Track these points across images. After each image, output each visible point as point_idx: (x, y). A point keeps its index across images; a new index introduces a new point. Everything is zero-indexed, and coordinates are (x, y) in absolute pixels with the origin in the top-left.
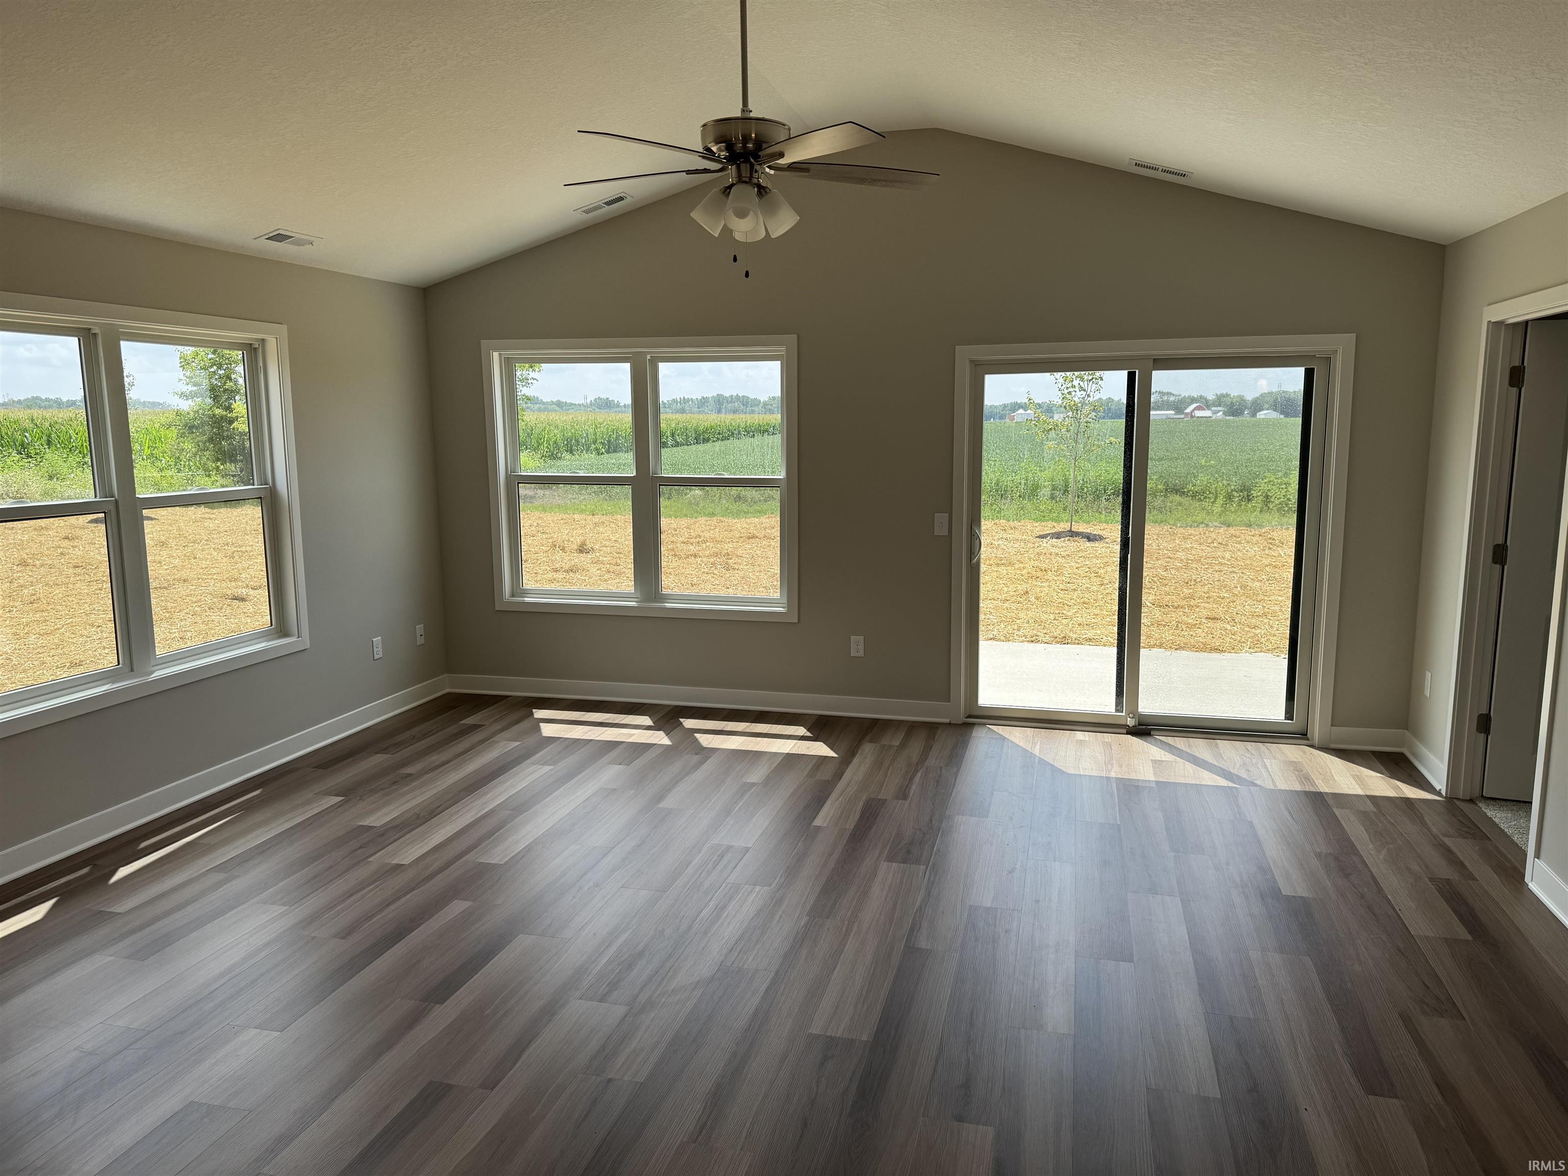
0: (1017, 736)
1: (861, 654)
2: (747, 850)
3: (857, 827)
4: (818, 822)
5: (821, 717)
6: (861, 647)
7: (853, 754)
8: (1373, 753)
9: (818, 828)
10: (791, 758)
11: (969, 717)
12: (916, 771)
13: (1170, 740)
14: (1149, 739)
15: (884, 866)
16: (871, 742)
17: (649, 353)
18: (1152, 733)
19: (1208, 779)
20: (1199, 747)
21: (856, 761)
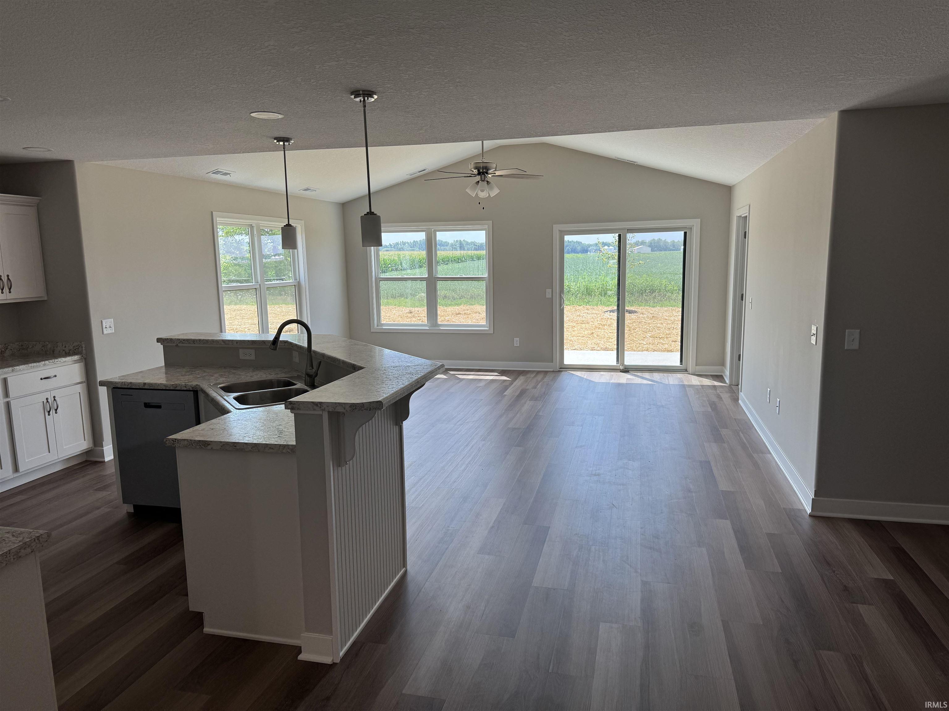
0: (579, 373)
1: (518, 345)
2: (482, 400)
3: (519, 394)
4: (505, 394)
5: (503, 370)
6: (518, 343)
7: (516, 379)
8: (711, 375)
9: (505, 395)
10: (492, 381)
11: (561, 368)
12: (540, 382)
13: (636, 373)
14: (628, 373)
15: (528, 402)
16: (522, 376)
17: (433, 228)
18: (630, 371)
19: (645, 382)
20: (647, 375)
21: (517, 381)
